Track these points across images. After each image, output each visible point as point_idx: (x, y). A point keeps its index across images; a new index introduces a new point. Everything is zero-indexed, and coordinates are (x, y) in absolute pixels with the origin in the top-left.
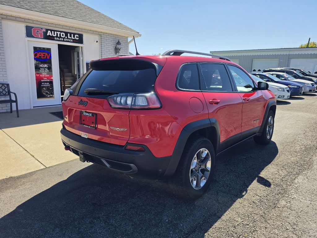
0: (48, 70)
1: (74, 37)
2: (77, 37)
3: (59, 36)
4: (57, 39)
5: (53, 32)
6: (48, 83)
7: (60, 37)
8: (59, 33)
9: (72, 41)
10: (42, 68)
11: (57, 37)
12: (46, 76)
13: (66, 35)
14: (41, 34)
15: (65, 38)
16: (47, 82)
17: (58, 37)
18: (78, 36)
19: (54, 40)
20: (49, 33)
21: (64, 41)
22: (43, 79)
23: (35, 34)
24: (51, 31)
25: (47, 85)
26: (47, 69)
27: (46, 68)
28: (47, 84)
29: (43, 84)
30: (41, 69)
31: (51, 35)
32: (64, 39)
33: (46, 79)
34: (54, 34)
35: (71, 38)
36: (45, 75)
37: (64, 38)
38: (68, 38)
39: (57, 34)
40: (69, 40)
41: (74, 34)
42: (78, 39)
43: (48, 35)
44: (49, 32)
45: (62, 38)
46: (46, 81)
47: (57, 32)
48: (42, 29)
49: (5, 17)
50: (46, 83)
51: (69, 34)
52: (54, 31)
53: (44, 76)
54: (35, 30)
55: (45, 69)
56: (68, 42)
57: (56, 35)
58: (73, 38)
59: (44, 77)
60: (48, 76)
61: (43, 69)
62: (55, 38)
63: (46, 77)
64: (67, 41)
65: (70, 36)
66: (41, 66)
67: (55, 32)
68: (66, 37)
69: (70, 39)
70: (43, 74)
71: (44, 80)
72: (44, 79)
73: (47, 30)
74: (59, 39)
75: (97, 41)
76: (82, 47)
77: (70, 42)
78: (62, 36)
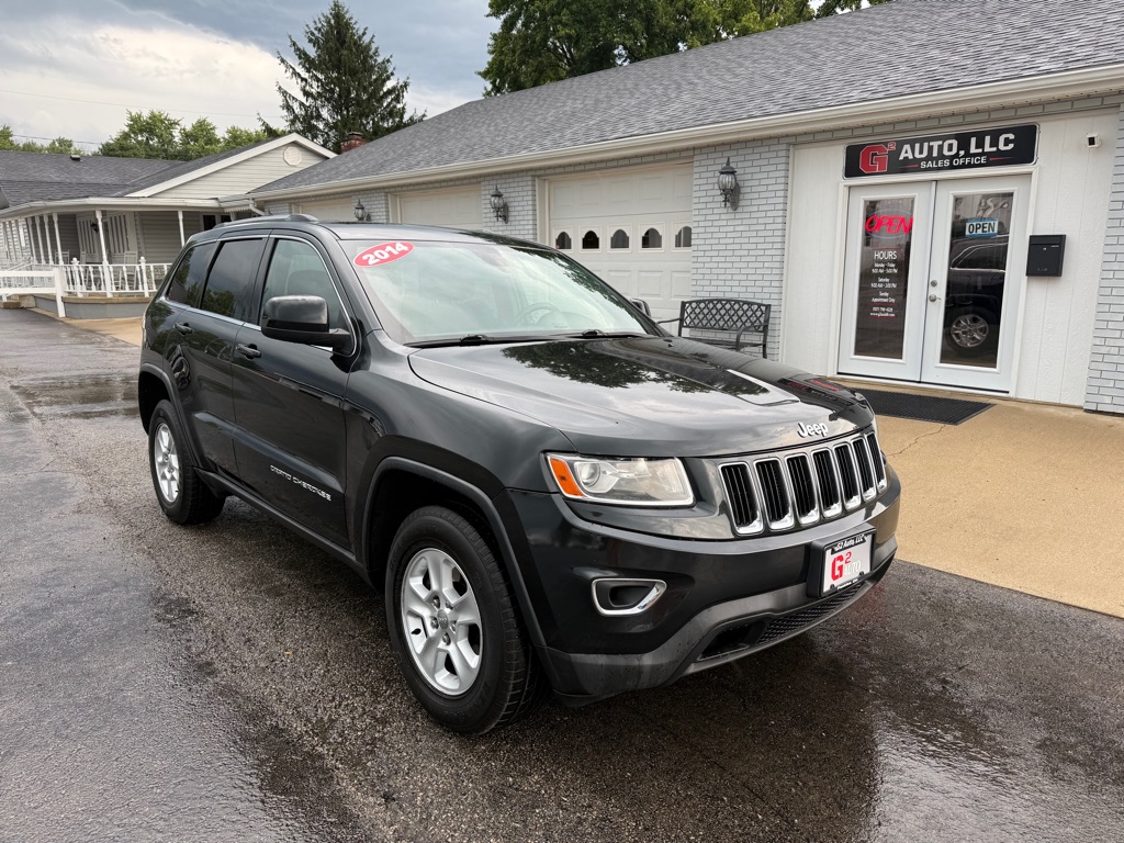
0: (896, 267)
1: (994, 143)
2: (1007, 142)
3: (935, 154)
4: (930, 164)
5: (917, 146)
6: (891, 310)
7: (941, 156)
8: (935, 144)
9: (983, 160)
10: (880, 262)
11: (929, 158)
12: (888, 286)
13: (963, 141)
14: (882, 160)
15: (957, 156)
16: (887, 305)
17: (933, 159)
18: (1011, 136)
19: (919, 170)
20: (906, 153)
21: (952, 167)
22: (878, 297)
23: (865, 165)
24: (912, 143)
25: (887, 315)
26: (893, 265)
27: (891, 261)
28: (885, 312)
29: (875, 309)
30: (877, 265)
31: (911, 157)
32: (951, 163)
33: (887, 294)
34: (921, 152)
35: (980, 150)
36: (884, 283)
37: (951, 158)
38: (968, 154)
39: (930, 149)
40: (974, 161)
41: (995, 135)
42: (1011, 146)
43: (901, 158)
44: (907, 147)
45: (944, 157)
46: (885, 300)
47: (931, 143)
48: (886, 144)
49: (793, 140)
50: (883, 309)
51: (973, 140)
52: (922, 141)
53: (880, 286)
54: (866, 154)
55: (889, 265)
56: (970, 166)
57: (925, 154)
58: (987, 149)
59: (877, 290)
60: (894, 286)
61: (882, 265)
62: (923, 165)
63: (887, 290)
64: (963, 166)
65: (980, 144)
66: (877, 256)
67: (926, 145)
68: (962, 153)
69: (975, 155)
70: (881, 280)
71: (879, 300)
72: (882, 294)
73: (900, 145)
74: (937, 164)
75: (1092, 141)
76: (1030, 174)
77: (975, 166)
78: (946, 152)
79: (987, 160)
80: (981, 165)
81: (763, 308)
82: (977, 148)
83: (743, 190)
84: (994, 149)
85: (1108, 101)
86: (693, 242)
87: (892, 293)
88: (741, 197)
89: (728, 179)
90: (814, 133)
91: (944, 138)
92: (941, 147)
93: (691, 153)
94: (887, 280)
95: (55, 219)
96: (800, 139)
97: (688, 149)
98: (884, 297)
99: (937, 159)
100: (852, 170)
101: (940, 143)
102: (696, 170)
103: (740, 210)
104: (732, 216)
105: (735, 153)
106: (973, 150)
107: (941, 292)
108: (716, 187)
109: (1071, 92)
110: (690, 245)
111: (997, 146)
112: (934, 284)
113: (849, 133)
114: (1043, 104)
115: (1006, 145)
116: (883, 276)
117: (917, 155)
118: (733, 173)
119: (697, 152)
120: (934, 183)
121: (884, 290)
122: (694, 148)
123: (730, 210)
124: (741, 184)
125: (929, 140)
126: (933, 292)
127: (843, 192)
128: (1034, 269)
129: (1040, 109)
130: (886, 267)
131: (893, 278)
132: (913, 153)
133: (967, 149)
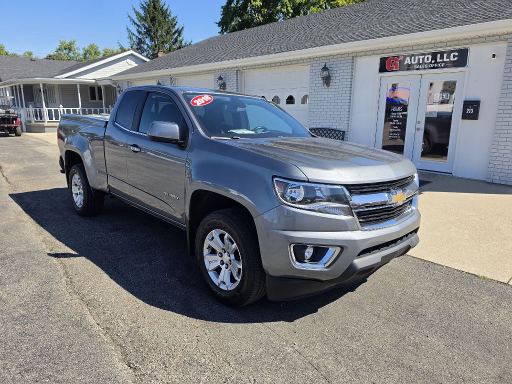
0: (401, 115)
1: (448, 57)
2: (454, 56)
3: (421, 62)
4: (418, 67)
5: (413, 58)
6: (399, 134)
7: (424, 63)
8: (421, 57)
9: (443, 65)
11: (419, 64)
12: (398, 123)
13: (434, 56)
14: (396, 65)
15: (431, 63)
16: (397, 132)
18: (456, 54)
19: (413, 69)
20: (407, 61)
21: (428, 68)
22: (393, 128)
24: (411, 56)
28: (396, 136)
29: (391, 134)
30: (392, 114)
31: (410, 63)
32: (428, 66)
34: (414, 61)
35: (442, 60)
37: (428, 64)
38: (436, 62)
39: (419, 59)
40: (439, 65)
41: (449, 53)
42: (456, 58)
43: (405, 63)
44: (408, 58)
45: (426, 63)
47: (419, 57)
48: (398, 57)
49: (355, 55)
50: (395, 134)
51: (439, 56)
52: (415, 56)
53: (394, 123)
54: (389, 62)
55: (398, 113)
56: (437, 68)
57: (416, 62)
58: (445, 60)
60: (400, 123)
61: (395, 114)
62: (415, 67)
63: (397, 125)
64: (434, 68)
65: (442, 57)
66: (393, 109)
67: (417, 57)
68: (433, 61)
69: (439, 63)
70: (394, 121)
71: (393, 130)
73: (405, 57)
74: (422, 66)
75: (494, 56)
76: (465, 72)
77: (439, 68)
78: (426, 61)
79: (445, 65)
80: (442, 67)
81: (341, 133)
82: (440, 59)
83: (332, 78)
84: (448, 60)
85: (502, 37)
86: (309, 102)
87: (399, 126)
88: (331, 81)
89: (325, 73)
90: (365, 52)
91: (425, 55)
92: (423, 59)
93: (309, 60)
94: (397, 121)
95: (22, 87)
96: (359, 54)
97: (307, 59)
99: (422, 64)
100: (383, 69)
101: (423, 57)
102: (311, 68)
103: (330, 87)
104: (326, 90)
105: (328, 60)
106: (438, 60)
107: (422, 126)
108: (320, 76)
109: (485, 33)
110: (307, 103)
111: (450, 59)
112: (419, 122)
113: (381, 51)
114: (472, 39)
115: (454, 58)
116: (395, 119)
117: (413, 62)
118: (327, 70)
119: (311, 60)
120: (420, 75)
121: (395, 125)
122: (310, 58)
123: (326, 87)
124: (331, 75)
125: (419, 55)
126: (418, 126)
127: (378, 79)
128: (465, 116)
129: (470, 41)
130: (397, 115)
131: (400, 120)
132: (411, 61)
133: (436, 59)
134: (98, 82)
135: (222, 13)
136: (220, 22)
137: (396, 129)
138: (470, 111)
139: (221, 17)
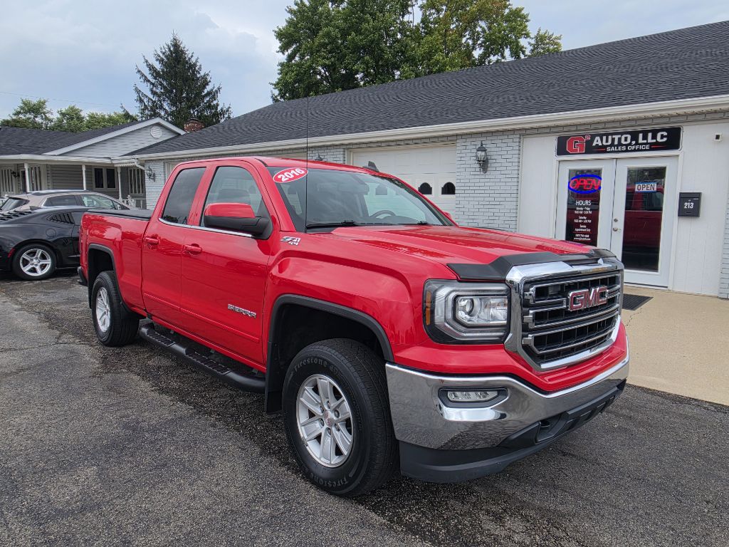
0: (591, 210)
1: (654, 137)
2: (662, 137)
3: (616, 143)
4: (613, 149)
5: (604, 138)
6: (588, 236)
7: (620, 144)
8: (616, 137)
9: (647, 147)
10: (580, 207)
11: (612, 145)
12: (586, 221)
13: (634, 136)
14: (581, 146)
15: (630, 144)
16: (585, 233)
17: (614, 146)
18: (665, 134)
19: (606, 152)
20: (597, 141)
21: (627, 151)
22: (579, 228)
23: (570, 148)
24: (601, 136)
25: (584, 239)
26: (588, 209)
27: (587, 206)
29: (577, 235)
30: (578, 209)
31: (600, 144)
32: (627, 148)
34: (607, 141)
35: (645, 141)
36: (583, 220)
37: (627, 145)
38: (637, 143)
39: (613, 140)
40: (641, 147)
41: (655, 133)
42: (665, 139)
43: (594, 145)
44: (598, 138)
45: (623, 145)
46: (584, 230)
47: (614, 136)
48: (584, 136)
49: (523, 132)
50: (583, 236)
51: (641, 135)
52: (607, 135)
53: (580, 221)
54: (572, 141)
55: (586, 208)
56: (639, 150)
57: (610, 143)
58: (650, 140)
59: (580, 223)
60: (590, 221)
61: (582, 209)
62: (608, 149)
63: (585, 224)
64: (635, 150)
65: (645, 138)
66: (578, 202)
67: (610, 137)
68: (634, 142)
69: (642, 144)
70: (581, 218)
71: (580, 230)
72: (581, 227)
73: (593, 137)
74: (617, 148)
75: (718, 137)
76: (678, 156)
77: (642, 150)
78: (623, 142)
79: (650, 147)
80: (646, 150)
82: (643, 139)
83: (490, 161)
84: (655, 141)
86: (456, 192)
87: (588, 225)
88: (489, 165)
89: (481, 154)
90: (537, 129)
91: (622, 134)
92: (620, 139)
93: (455, 138)
94: (585, 218)
96: (528, 132)
97: (453, 136)
98: (583, 228)
99: (617, 146)
100: (561, 151)
101: (620, 136)
102: (458, 148)
103: (488, 173)
104: (483, 177)
105: (485, 139)
106: (641, 141)
107: (620, 225)
108: (474, 158)
109: (705, 109)
110: (454, 194)
111: (656, 139)
112: (616, 220)
113: (560, 129)
114: (686, 115)
116: (583, 215)
117: (604, 143)
118: (485, 150)
119: (458, 137)
120: (615, 160)
121: (583, 224)
122: (457, 135)
123: (482, 173)
124: (489, 157)
125: (612, 134)
126: (616, 225)
127: (556, 164)
128: (683, 213)
129: (685, 118)
130: (584, 210)
131: (588, 217)
132: (602, 142)
133: (637, 140)
134: (114, 162)
135: (279, 72)
136: (278, 84)
137: (584, 228)
138: (689, 205)
139: (279, 76)
